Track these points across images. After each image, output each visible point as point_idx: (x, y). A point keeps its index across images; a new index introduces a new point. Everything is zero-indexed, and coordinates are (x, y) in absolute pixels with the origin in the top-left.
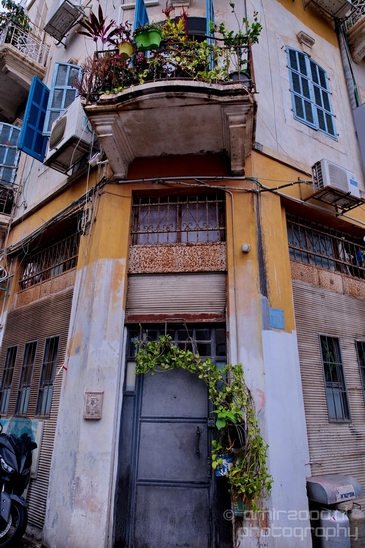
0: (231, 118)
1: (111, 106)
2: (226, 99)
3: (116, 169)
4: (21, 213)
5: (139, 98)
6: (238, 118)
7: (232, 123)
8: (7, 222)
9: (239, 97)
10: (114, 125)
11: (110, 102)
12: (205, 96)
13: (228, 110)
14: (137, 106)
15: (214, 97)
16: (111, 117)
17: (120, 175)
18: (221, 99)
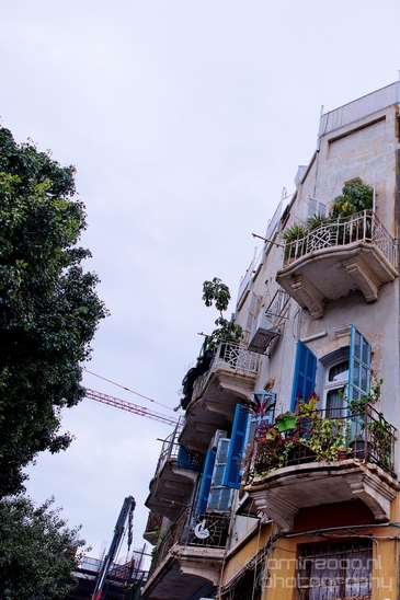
0: (352, 486)
1: (260, 486)
2: (343, 472)
3: (282, 525)
4: (235, 545)
5: (279, 480)
6: (357, 485)
7: (353, 489)
8: (222, 556)
9: (353, 470)
10: (268, 498)
11: (260, 483)
12: (326, 473)
13: (349, 480)
14: (279, 484)
15: (333, 472)
16: (264, 493)
17: (286, 530)
18: (339, 472)
